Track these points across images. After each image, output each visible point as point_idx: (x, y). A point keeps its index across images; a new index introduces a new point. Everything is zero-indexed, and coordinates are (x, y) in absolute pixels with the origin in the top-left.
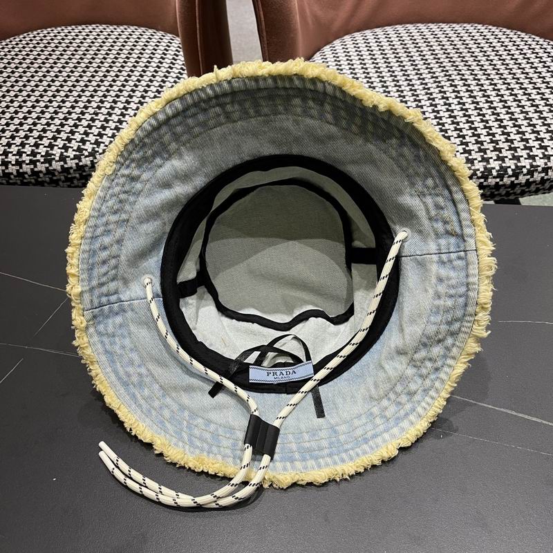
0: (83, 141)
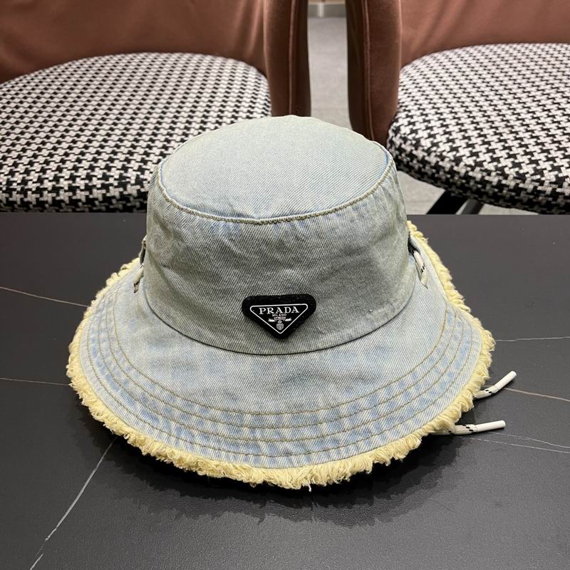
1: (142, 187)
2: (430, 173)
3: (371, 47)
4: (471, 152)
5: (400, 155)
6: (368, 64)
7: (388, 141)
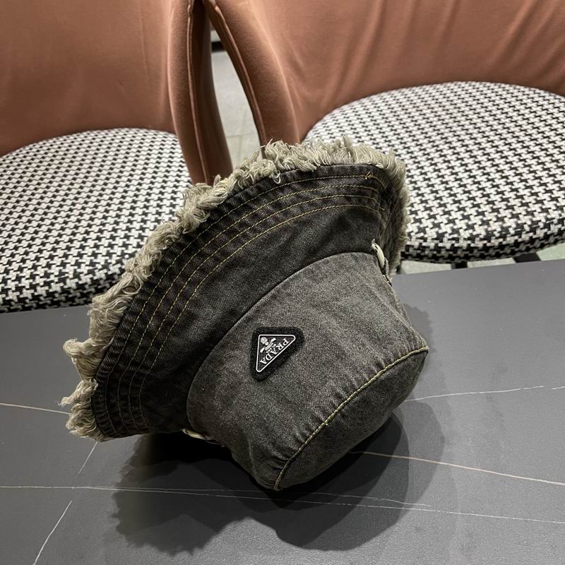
0: (95, 255)
1: (80, 279)
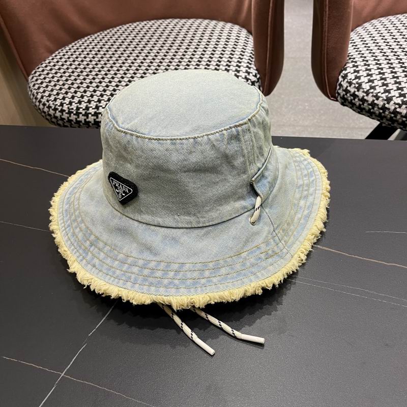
2: (367, 108)
3: (329, 14)
4: (400, 93)
5: (346, 94)
6: (326, 28)
7: (338, 84)
